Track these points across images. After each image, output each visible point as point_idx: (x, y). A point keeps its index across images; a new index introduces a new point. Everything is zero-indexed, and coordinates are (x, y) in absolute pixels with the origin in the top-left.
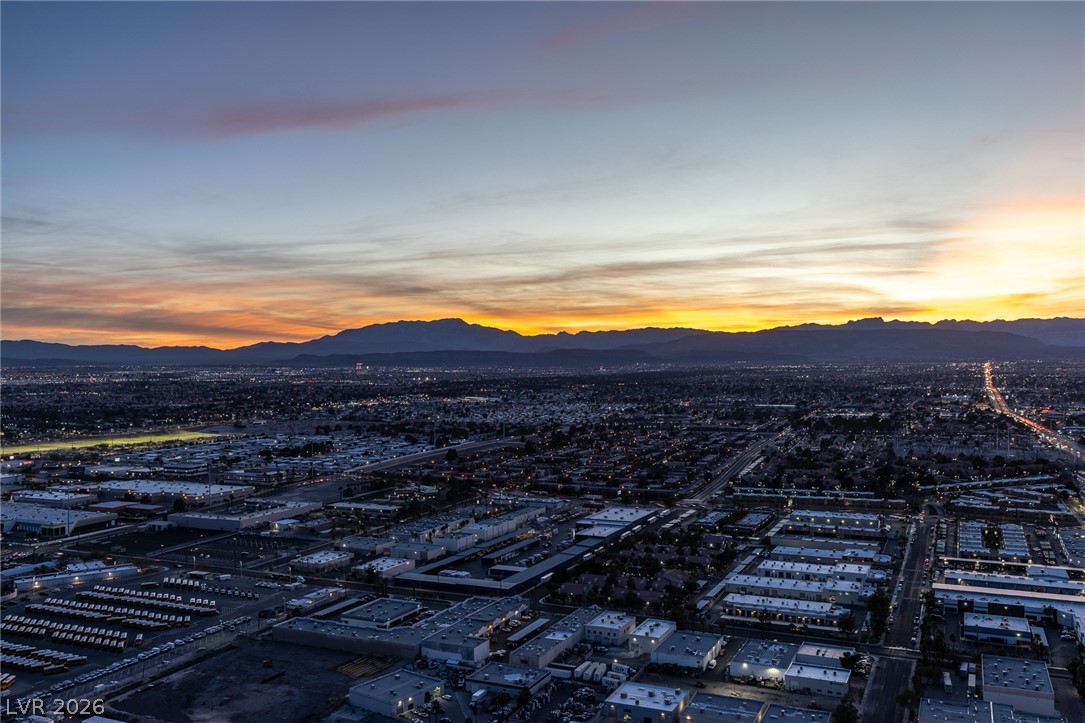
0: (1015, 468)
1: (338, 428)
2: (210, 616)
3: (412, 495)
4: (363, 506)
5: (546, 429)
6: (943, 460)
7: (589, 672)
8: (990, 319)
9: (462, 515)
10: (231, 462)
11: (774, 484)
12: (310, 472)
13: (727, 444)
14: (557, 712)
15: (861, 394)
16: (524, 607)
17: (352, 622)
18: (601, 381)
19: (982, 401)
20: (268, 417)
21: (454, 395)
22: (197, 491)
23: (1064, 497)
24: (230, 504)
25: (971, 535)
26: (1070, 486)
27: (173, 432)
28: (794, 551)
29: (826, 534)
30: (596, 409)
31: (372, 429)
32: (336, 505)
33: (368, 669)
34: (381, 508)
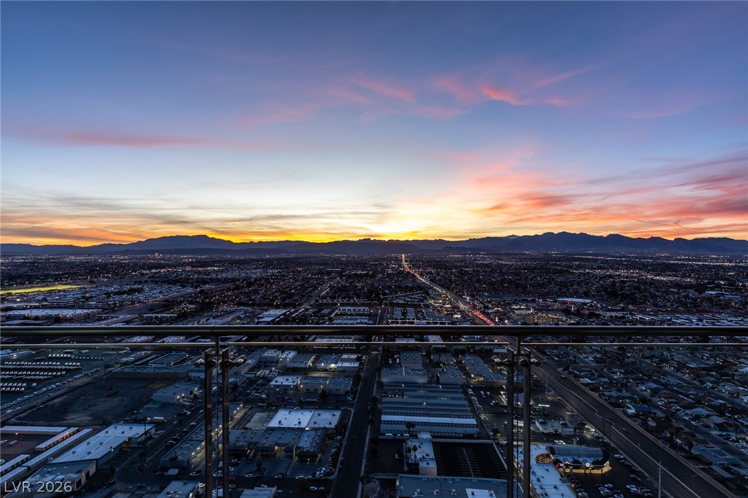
1: (146, 282)
2: (77, 371)
3: (183, 309)
4: (159, 315)
5: (245, 280)
6: (390, 287)
7: (262, 374)
8: (404, 240)
9: (207, 316)
10: (87, 299)
11: (333, 298)
12: (131, 301)
13: (316, 284)
14: (249, 391)
15: (363, 265)
16: (235, 350)
17: (153, 365)
18: (267, 261)
19: (402, 267)
20: (108, 278)
21: (202, 266)
22: (69, 313)
23: (425, 298)
24: (87, 318)
25: (398, 312)
26: (427, 294)
27: (53, 286)
28: (340, 321)
29: (351, 315)
30: (266, 272)
31: (163, 282)
32: (145, 316)
33: (162, 385)
34: (168, 315)
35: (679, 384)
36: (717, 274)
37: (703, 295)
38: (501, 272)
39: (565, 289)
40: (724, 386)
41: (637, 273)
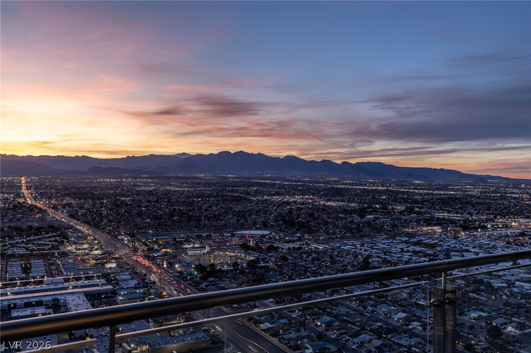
0: (38, 231)
19: (20, 197)
23: (62, 243)
25: (15, 268)
26: (65, 237)
35: (348, 312)
36: (374, 198)
37: (364, 219)
38: (169, 201)
39: (243, 220)
40: (381, 308)
41: (311, 199)
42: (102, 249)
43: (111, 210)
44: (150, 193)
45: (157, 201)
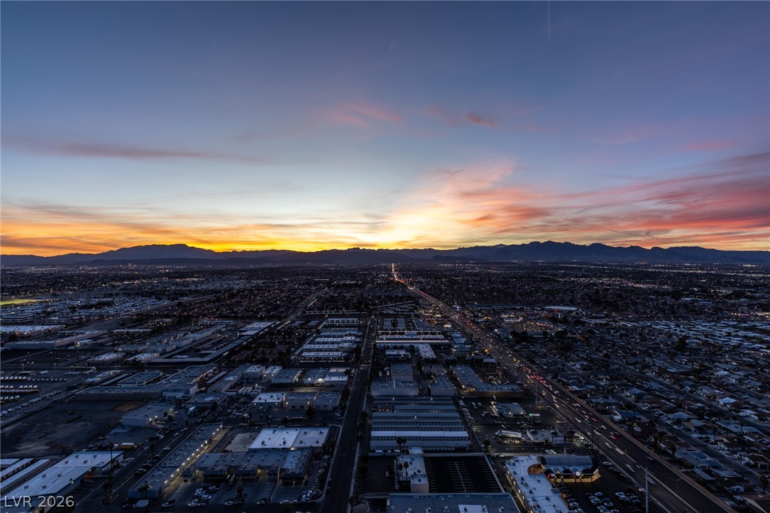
0: (401, 299)
1: (117, 294)
2: (34, 393)
3: (158, 323)
4: (131, 331)
5: (226, 291)
6: (379, 297)
7: (245, 391)
8: (394, 249)
9: (185, 331)
10: (49, 314)
11: (321, 309)
12: (100, 316)
13: (303, 295)
14: (230, 411)
15: (352, 274)
16: (215, 368)
17: (123, 386)
18: (251, 271)
19: (391, 277)
20: (74, 290)
21: (180, 278)
22: (26, 330)
23: (416, 308)
24: (48, 335)
25: (388, 323)
26: (417, 304)
27: (9, 300)
28: (328, 334)
29: (340, 326)
30: (249, 283)
31: (137, 294)
32: (115, 331)
33: (133, 406)
34: (141, 331)
35: (661, 389)
36: (691, 281)
37: (680, 301)
38: (490, 281)
39: (552, 297)
40: (702, 389)
41: (618, 281)
42: (442, 314)
43: (448, 286)
44: (476, 275)
45: (480, 281)
